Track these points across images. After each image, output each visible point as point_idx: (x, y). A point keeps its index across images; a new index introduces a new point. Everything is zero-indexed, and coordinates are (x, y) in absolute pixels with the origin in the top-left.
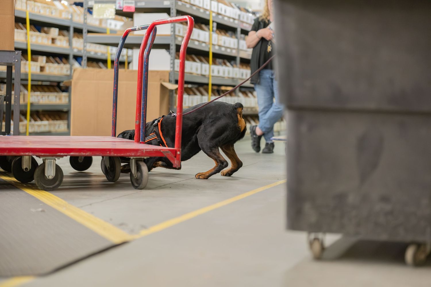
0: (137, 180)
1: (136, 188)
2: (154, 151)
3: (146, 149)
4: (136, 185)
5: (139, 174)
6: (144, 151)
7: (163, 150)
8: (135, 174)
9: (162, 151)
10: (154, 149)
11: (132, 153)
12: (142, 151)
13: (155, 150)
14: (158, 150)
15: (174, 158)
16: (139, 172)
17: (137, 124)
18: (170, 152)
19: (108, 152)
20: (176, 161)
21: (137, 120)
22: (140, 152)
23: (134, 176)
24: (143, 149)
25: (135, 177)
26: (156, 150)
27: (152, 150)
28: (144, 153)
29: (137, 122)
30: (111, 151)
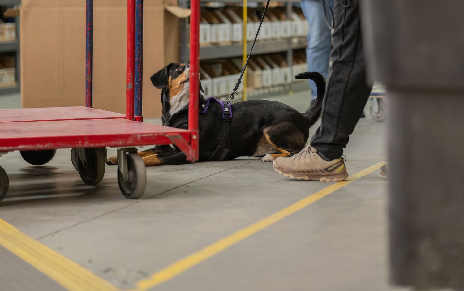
0: (129, 184)
1: (129, 196)
2: (154, 136)
3: (141, 134)
4: (128, 192)
5: (132, 174)
6: (139, 138)
7: (170, 134)
8: (125, 174)
9: (167, 135)
10: (154, 133)
11: (119, 142)
12: (135, 136)
13: (156, 135)
14: (161, 134)
15: (187, 145)
16: (130, 171)
17: (129, 88)
18: (180, 136)
19: (80, 142)
20: (191, 151)
21: (129, 83)
22: (131, 138)
23: (124, 177)
24: (137, 134)
25: (126, 178)
26: (158, 135)
27: (151, 135)
28: (139, 140)
29: (129, 86)
30: (85, 139)
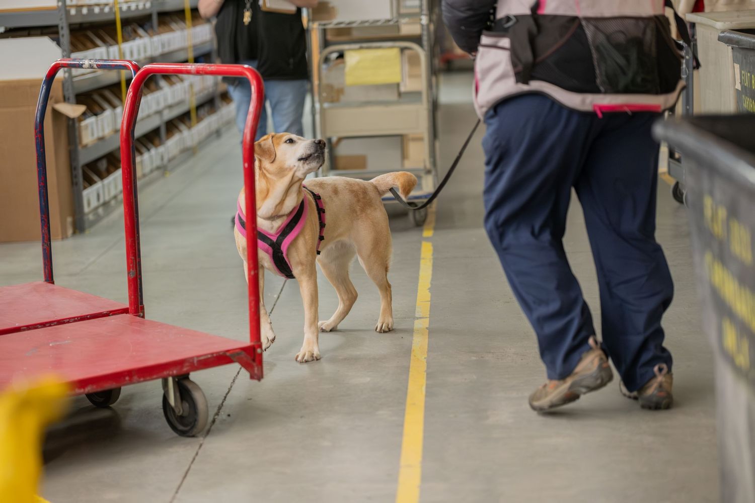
0: (181, 418)
1: (183, 434)
2: (214, 357)
3: (198, 356)
4: (181, 428)
5: (186, 405)
6: (195, 362)
7: (231, 351)
8: (176, 405)
9: (228, 354)
10: (212, 354)
11: (173, 370)
12: (191, 361)
13: (215, 355)
14: (221, 353)
15: (251, 362)
16: (184, 402)
17: (132, 276)
18: (243, 353)
20: (256, 368)
21: (131, 270)
22: (187, 364)
23: (177, 411)
24: (192, 358)
25: (179, 412)
26: (218, 355)
27: (209, 356)
28: (196, 364)
29: (131, 273)
30: (133, 373)
